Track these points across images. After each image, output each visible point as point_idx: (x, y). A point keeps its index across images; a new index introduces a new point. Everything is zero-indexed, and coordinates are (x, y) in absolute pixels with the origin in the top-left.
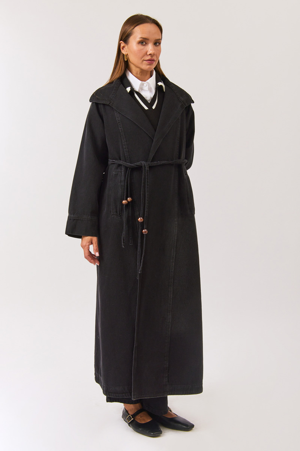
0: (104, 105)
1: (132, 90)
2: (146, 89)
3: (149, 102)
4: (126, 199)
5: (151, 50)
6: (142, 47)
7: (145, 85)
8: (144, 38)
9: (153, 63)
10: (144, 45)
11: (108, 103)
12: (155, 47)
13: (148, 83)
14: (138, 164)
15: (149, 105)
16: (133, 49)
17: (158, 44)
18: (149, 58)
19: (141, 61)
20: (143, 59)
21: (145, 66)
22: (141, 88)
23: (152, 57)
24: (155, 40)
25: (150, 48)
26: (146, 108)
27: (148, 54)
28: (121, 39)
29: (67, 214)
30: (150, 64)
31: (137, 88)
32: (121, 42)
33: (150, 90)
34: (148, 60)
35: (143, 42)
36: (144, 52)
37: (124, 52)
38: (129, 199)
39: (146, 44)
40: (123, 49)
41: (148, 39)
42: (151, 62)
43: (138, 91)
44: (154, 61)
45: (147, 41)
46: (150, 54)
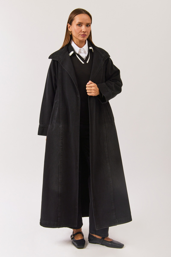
1: (75, 53)
2: (83, 52)
3: (85, 59)
5: (84, 29)
6: (79, 27)
7: (82, 50)
8: (80, 23)
9: (85, 37)
10: (80, 26)
11: (58, 60)
12: (87, 28)
13: (83, 48)
15: (85, 61)
16: (74, 29)
17: (89, 26)
18: (83, 33)
20: (79, 34)
21: (81, 38)
22: (80, 52)
23: (84, 33)
25: (83, 28)
26: (83, 63)
27: (82, 31)
28: (68, 23)
31: (77, 52)
32: (68, 24)
33: (85, 52)
34: (82, 35)
35: (80, 24)
36: (80, 30)
37: (70, 30)
39: (81, 25)
40: (69, 28)
41: (82, 23)
42: (84, 36)
43: (78, 53)
44: (86, 35)
45: (82, 24)
46: (83, 32)
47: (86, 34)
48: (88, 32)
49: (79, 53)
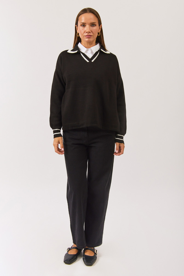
3: (90, 58)
5: (87, 30)
6: (84, 28)
7: (89, 50)
8: (83, 23)
16: (80, 30)
19: (83, 36)
23: (88, 33)
28: (76, 25)
34: (86, 36)
44: (91, 36)
47: (91, 34)
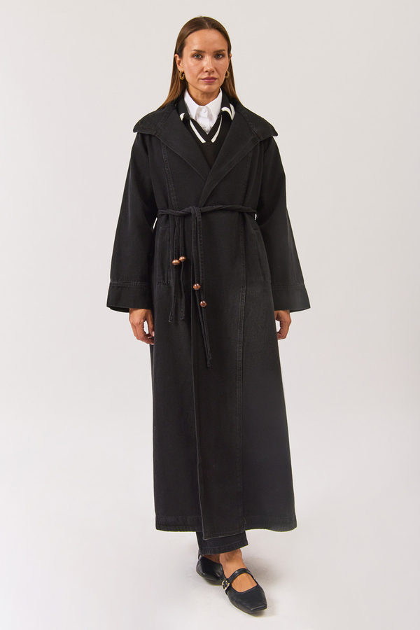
0: (150, 136)
1: (187, 118)
2: (205, 115)
3: (208, 133)
4: (178, 259)
5: (207, 65)
6: (199, 62)
7: (204, 110)
8: (197, 51)
10: (200, 59)
11: (154, 134)
12: (215, 61)
13: (207, 107)
14: (186, 210)
15: (208, 137)
16: (189, 65)
17: (221, 56)
18: (206, 75)
19: (197, 80)
20: (199, 77)
21: (205, 87)
22: (198, 115)
23: (209, 74)
24: (215, 52)
25: (207, 62)
26: (203, 141)
27: (205, 70)
28: (175, 53)
29: (109, 281)
30: (209, 83)
31: (193, 114)
32: (177, 55)
33: (210, 117)
34: (205, 79)
35: (199, 55)
36: (200, 67)
37: (180, 69)
38: (181, 258)
39: (202, 57)
40: (179, 64)
41: (204, 52)
42: (210, 80)
43: (194, 118)
44: (215, 79)
45: (203, 54)
46: (207, 71)
47: (215, 75)
48: (220, 71)
49: (196, 118)
